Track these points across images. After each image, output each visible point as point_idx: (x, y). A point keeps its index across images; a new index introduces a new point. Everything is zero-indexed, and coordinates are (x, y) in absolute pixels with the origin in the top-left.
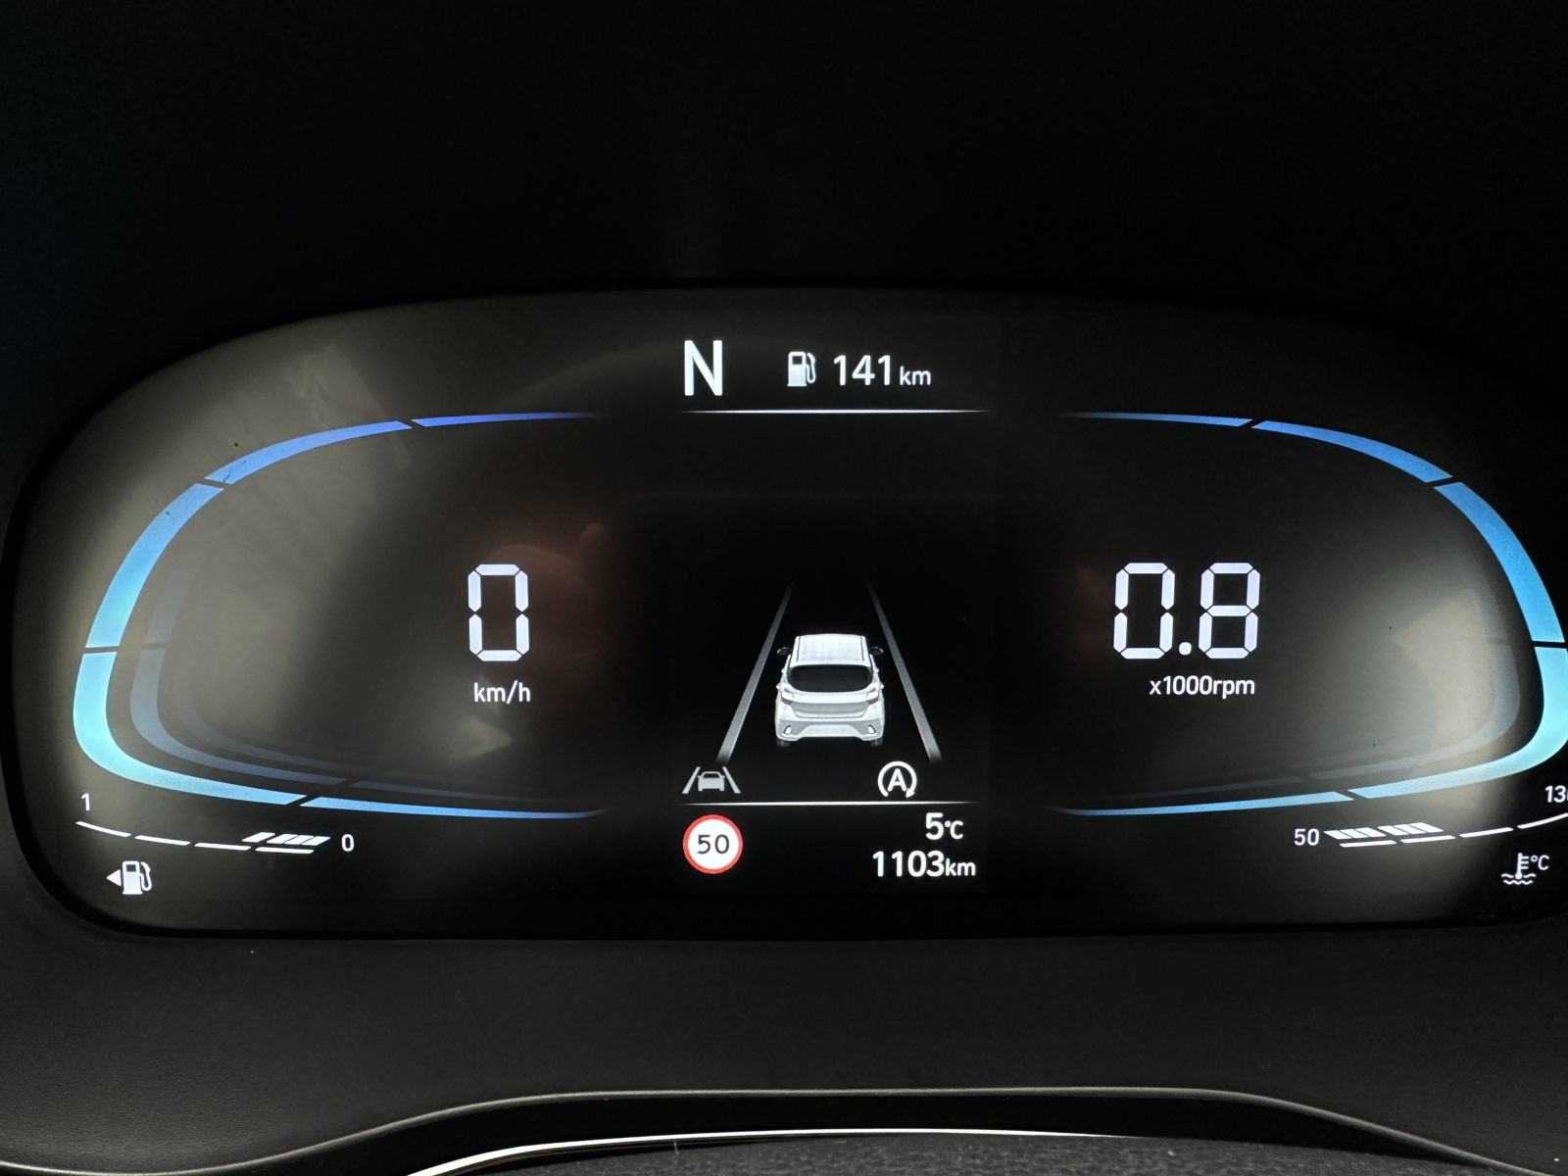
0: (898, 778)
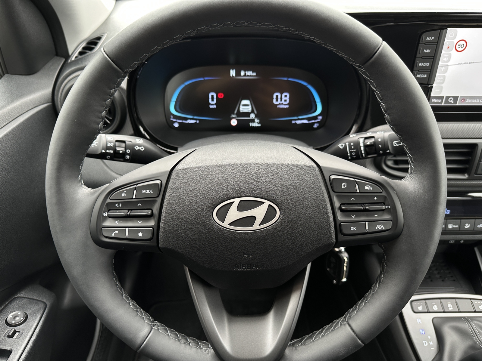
0: (252, 116)
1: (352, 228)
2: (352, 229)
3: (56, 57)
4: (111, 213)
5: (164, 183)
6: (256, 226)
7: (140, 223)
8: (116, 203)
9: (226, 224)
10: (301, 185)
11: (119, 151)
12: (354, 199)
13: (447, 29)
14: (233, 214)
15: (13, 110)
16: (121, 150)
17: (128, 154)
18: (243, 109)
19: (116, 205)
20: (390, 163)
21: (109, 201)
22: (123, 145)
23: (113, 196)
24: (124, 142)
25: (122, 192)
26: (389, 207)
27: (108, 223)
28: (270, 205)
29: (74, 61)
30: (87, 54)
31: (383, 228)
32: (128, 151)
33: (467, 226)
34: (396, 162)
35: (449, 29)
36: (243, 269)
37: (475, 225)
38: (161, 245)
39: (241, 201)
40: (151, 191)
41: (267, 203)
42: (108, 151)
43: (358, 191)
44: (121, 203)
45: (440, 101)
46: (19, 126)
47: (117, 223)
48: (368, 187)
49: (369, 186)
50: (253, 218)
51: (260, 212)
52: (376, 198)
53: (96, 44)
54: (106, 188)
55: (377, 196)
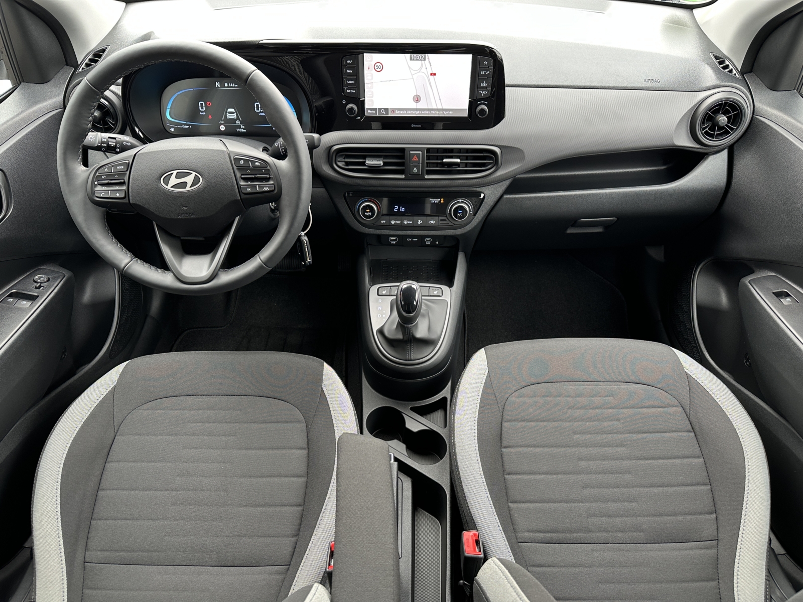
0: (238, 122)
2: (249, 190)
3: (66, 66)
4: (100, 182)
5: (131, 163)
6: (188, 188)
7: (117, 188)
8: (102, 175)
9: (169, 187)
11: (111, 145)
12: (249, 171)
13: (363, 54)
14: (173, 181)
15: (30, 114)
16: (112, 144)
17: (118, 148)
18: (229, 116)
19: (103, 177)
20: (340, 164)
21: (97, 174)
22: (114, 141)
23: (100, 171)
24: (115, 138)
25: (105, 168)
27: (99, 188)
28: (196, 175)
29: (81, 72)
30: (92, 66)
32: (118, 146)
33: (420, 222)
34: (347, 164)
35: (365, 54)
36: (184, 217)
37: (427, 222)
38: (131, 202)
39: (178, 172)
40: (123, 167)
41: (194, 173)
42: (102, 145)
43: (251, 166)
44: (105, 175)
45: (374, 112)
46: (36, 127)
47: (104, 188)
49: (258, 163)
50: (186, 183)
51: (189, 179)
53: (100, 56)
54: (96, 167)
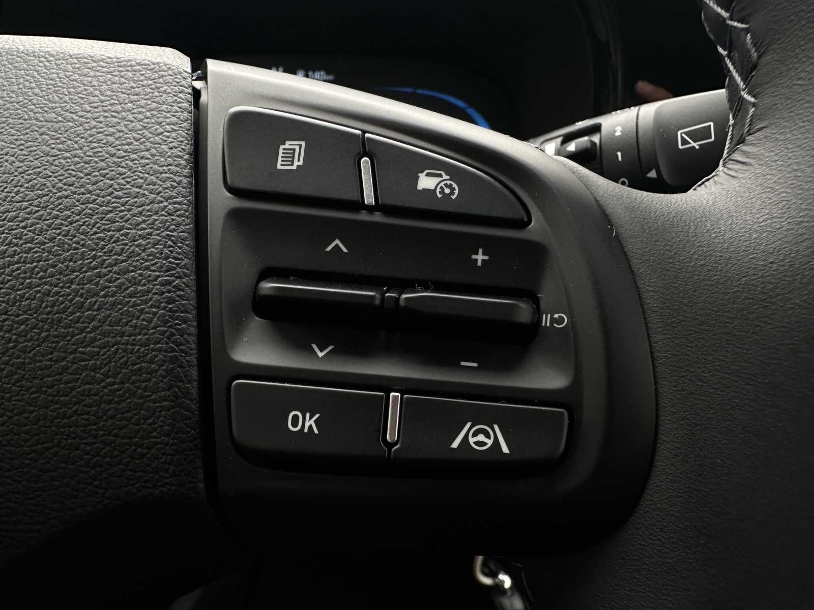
1: (296, 418)
2: (295, 424)
10: (62, 143)
12: (345, 250)
26: (561, 320)
31: (505, 449)
43: (369, 198)
48: (436, 180)
49: (445, 177)
52: (480, 257)
55: (488, 244)
